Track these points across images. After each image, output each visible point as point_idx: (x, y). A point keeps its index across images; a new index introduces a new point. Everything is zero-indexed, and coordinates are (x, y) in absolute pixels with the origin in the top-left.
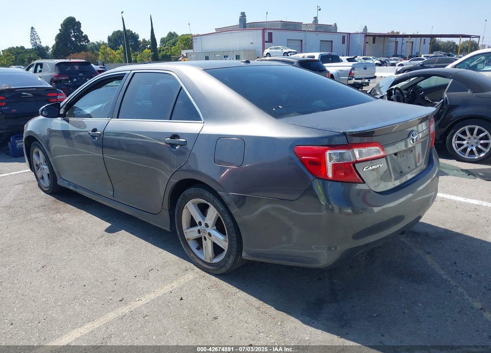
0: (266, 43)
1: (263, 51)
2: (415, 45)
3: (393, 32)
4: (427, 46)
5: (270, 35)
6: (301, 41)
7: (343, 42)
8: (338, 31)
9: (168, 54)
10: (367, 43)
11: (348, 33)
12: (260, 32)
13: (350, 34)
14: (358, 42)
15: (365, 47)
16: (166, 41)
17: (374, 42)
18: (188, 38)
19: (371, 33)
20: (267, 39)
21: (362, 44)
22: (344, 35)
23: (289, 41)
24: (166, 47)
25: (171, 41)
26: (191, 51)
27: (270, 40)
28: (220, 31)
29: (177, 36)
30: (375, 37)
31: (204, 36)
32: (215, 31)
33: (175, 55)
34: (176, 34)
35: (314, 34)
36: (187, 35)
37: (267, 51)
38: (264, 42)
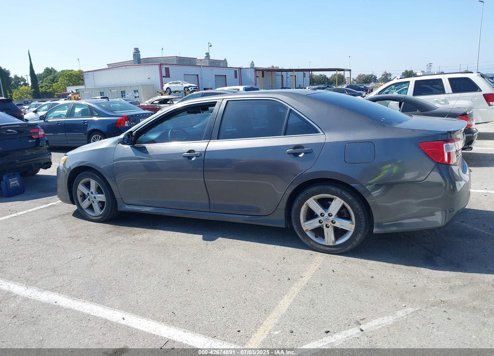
0: (164, 78)
1: (162, 86)
2: (298, 78)
3: (273, 67)
4: (307, 79)
5: (167, 70)
6: (197, 75)
7: (236, 77)
8: (228, 66)
9: (48, 91)
10: (258, 77)
11: (239, 68)
12: (157, 67)
13: (241, 68)
14: (250, 76)
15: (256, 81)
16: (44, 78)
17: (263, 76)
18: (71, 74)
19: (258, 68)
20: (164, 74)
21: (253, 78)
22: (236, 69)
23: (186, 76)
24: (45, 84)
25: (50, 77)
26: (82, 87)
27: (168, 75)
28: (113, 67)
29: (55, 71)
30: (263, 71)
31: (96, 72)
32: (107, 67)
33: (57, 92)
34: (54, 69)
35: (209, 69)
36: (70, 70)
37: (166, 86)
38: (162, 77)
